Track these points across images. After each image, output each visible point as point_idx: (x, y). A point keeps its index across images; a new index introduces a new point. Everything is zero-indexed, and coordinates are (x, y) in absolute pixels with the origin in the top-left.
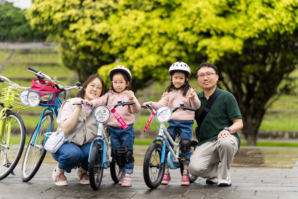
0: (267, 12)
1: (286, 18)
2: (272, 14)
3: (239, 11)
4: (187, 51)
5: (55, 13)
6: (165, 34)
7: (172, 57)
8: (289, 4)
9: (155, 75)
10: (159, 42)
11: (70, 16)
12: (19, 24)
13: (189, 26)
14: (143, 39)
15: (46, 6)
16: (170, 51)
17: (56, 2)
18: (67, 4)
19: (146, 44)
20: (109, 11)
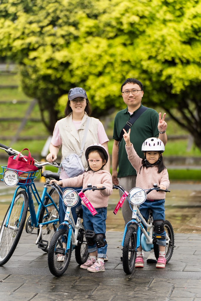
4: (150, 80)
5: (15, 40)
6: (128, 62)
9: (117, 105)
10: (122, 71)
11: (30, 44)
13: (154, 54)
14: (105, 67)
15: (5, 33)
17: (16, 29)
18: (27, 31)
19: (109, 73)
20: (70, 38)
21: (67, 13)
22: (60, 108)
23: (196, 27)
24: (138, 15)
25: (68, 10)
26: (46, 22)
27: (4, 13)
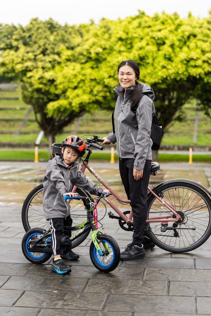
0: (168, 64)
1: (181, 69)
2: (172, 65)
3: (148, 63)
4: (110, 92)
5: (17, 64)
6: (95, 80)
7: (99, 96)
8: (183, 58)
9: (87, 109)
10: (90, 86)
11: (27, 67)
13: (112, 74)
14: (79, 83)
15: (10, 59)
16: (99, 92)
17: (18, 57)
18: (25, 58)
19: (82, 87)
20: (55, 63)
21: (53, 46)
22: (48, 111)
23: (141, 56)
24: (101, 47)
25: (53, 44)
26: (39, 52)
27: (9, 47)
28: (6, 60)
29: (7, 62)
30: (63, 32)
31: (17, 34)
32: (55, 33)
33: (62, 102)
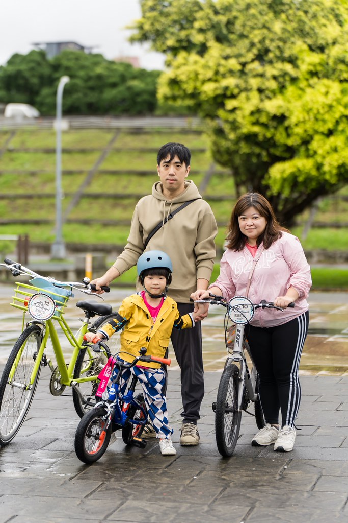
5: (204, 82)
11: (227, 88)
12: (114, 85)
14: (337, 123)
15: (190, 72)
19: (343, 131)
20: (285, 80)
21: (281, 44)
22: (271, 182)
25: (280, 39)
26: (250, 56)
27: (185, 44)
28: (183, 73)
29: (183, 77)
30: (301, 13)
31: (202, 19)
32: (283, 16)
33: (301, 164)
